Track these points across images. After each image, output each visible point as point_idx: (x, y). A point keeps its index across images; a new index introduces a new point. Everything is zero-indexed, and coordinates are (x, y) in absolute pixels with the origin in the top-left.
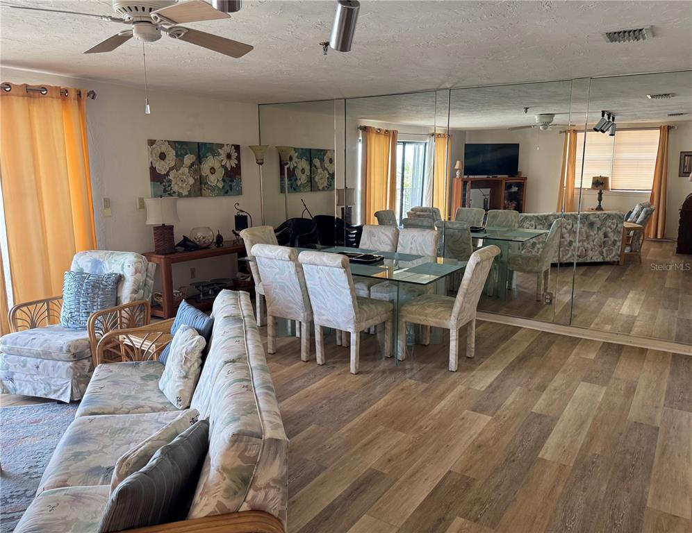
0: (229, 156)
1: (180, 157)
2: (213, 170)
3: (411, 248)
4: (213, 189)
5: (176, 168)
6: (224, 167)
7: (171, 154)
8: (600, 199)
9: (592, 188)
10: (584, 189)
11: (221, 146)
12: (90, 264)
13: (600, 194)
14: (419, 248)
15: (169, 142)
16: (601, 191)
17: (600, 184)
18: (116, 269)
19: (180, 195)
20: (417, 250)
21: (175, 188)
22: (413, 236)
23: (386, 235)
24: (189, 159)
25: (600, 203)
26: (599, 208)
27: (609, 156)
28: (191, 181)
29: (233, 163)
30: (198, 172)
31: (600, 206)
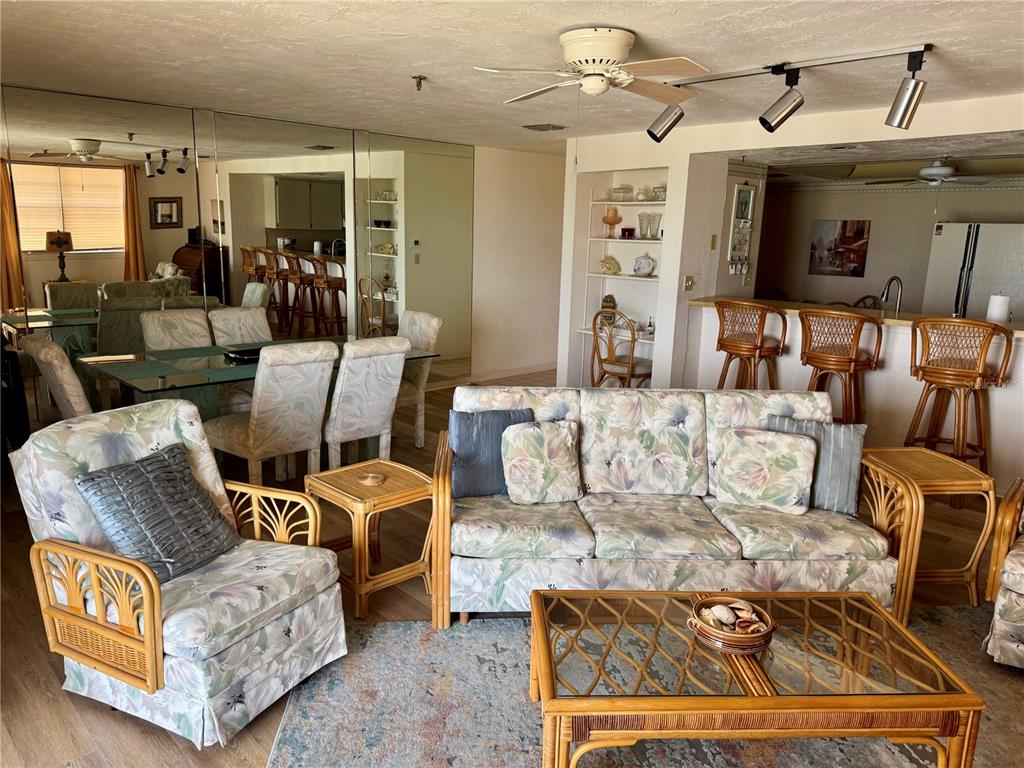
3: (242, 335)
8: (62, 266)
9: (49, 249)
10: (26, 252)
12: (99, 449)
13: (62, 258)
14: (252, 334)
16: (62, 254)
17: (60, 242)
18: (164, 438)
20: (251, 337)
22: (239, 319)
23: (196, 323)
25: (63, 272)
26: (63, 279)
27: (54, 201)
31: (63, 275)
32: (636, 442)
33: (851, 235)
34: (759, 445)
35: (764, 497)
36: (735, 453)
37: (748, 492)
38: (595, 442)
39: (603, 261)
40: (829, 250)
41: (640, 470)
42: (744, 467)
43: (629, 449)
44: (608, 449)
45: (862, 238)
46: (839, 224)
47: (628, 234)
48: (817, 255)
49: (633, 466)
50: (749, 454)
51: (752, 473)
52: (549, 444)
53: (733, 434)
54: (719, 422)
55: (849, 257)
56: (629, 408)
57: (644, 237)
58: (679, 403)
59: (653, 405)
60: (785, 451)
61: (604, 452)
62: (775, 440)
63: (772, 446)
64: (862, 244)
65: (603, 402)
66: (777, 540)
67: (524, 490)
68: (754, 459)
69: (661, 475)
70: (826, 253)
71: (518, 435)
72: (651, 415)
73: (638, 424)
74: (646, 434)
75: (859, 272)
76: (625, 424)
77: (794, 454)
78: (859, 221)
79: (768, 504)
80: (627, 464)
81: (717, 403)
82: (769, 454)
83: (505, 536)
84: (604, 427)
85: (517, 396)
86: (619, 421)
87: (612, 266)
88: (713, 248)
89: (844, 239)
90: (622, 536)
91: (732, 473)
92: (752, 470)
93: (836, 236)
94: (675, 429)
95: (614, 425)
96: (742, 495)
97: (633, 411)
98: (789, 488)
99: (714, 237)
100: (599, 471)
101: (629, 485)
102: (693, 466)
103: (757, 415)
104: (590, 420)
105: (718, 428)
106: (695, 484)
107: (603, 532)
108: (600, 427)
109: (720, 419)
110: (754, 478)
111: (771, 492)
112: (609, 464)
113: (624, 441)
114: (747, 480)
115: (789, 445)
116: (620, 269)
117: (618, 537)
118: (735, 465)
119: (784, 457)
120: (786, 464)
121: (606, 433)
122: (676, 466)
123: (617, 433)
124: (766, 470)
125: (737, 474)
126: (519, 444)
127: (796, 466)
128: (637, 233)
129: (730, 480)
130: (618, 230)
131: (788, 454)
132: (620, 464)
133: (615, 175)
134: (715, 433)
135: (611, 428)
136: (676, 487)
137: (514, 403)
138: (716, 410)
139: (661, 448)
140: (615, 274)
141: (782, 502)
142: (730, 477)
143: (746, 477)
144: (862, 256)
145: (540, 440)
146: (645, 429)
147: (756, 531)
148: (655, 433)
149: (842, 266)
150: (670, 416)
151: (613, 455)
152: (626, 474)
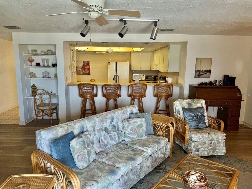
32: (104, 131)
33: (86, 64)
34: (134, 123)
35: (137, 137)
36: (128, 127)
37: (133, 136)
38: (94, 136)
39: (30, 74)
40: (81, 68)
41: (107, 140)
42: (131, 130)
43: (103, 135)
44: (98, 137)
45: (89, 65)
46: (83, 62)
47: (38, 65)
48: (78, 69)
49: (105, 140)
50: (132, 126)
51: (133, 131)
52: (87, 142)
53: (126, 121)
54: (120, 119)
55: (86, 70)
56: (100, 122)
57: (44, 66)
58: (111, 116)
59: (106, 119)
60: (140, 123)
61: (97, 138)
62: (136, 120)
63: (136, 122)
64: (89, 67)
65: (93, 122)
66: (154, 148)
67: (84, 163)
68: (133, 127)
69: (112, 140)
70: (80, 69)
71: (77, 143)
72: (106, 122)
73: (103, 126)
74: (106, 128)
75: (89, 74)
76: (101, 127)
77: (142, 123)
78: (87, 61)
79: (139, 138)
80: (103, 140)
81: (119, 114)
82: (136, 124)
83: (99, 184)
84: (95, 130)
85: (66, 128)
86: (99, 127)
87: (33, 75)
88: (69, 69)
89: (84, 66)
90: (127, 165)
91: (128, 132)
92: (133, 130)
93: (82, 65)
94: (112, 124)
95: (98, 128)
96: (132, 138)
97: (102, 122)
98: (143, 132)
99: (69, 66)
100: (97, 145)
101: (106, 146)
102: (118, 134)
103: (127, 115)
104: (91, 129)
105: (121, 121)
106: (120, 139)
107: (122, 166)
108: (94, 130)
109: (121, 118)
110: (134, 132)
111: (139, 135)
112: (99, 142)
113: (101, 132)
114: (133, 133)
115: (140, 121)
116: (36, 76)
117: (127, 166)
118: (129, 130)
119: (140, 124)
120: (140, 126)
121: (96, 131)
122: (115, 135)
123: (99, 131)
124: (137, 129)
125: (130, 132)
126: (78, 146)
127: (143, 126)
128: (41, 64)
129: (128, 135)
130: (34, 63)
131: (141, 123)
132: (102, 140)
133: (29, 46)
134: (120, 122)
135: (97, 129)
136: (116, 142)
137: (66, 131)
138: (119, 116)
139: (110, 131)
140: (35, 78)
141: (142, 136)
142: (128, 134)
143: (132, 132)
144: (89, 69)
145: (84, 142)
146: (105, 127)
147: (149, 147)
148: (108, 127)
149: (85, 72)
150: (110, 121)
151: (100, 138)
152: (104, 143)
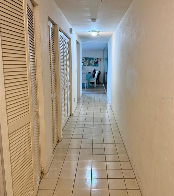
0: (96, 60)
1: (86, 60)
2: (92, 62)
4: (92, 65)
5: (85, 61)
6: (95, 62)
7: (85, 59)
11: (94, 58)
15: (84, 58)
19: (86, 66)
21: (85, 65)
24: (88, 60)
28: (88, 64)
29: (97, 61)
30: (89, 62)
